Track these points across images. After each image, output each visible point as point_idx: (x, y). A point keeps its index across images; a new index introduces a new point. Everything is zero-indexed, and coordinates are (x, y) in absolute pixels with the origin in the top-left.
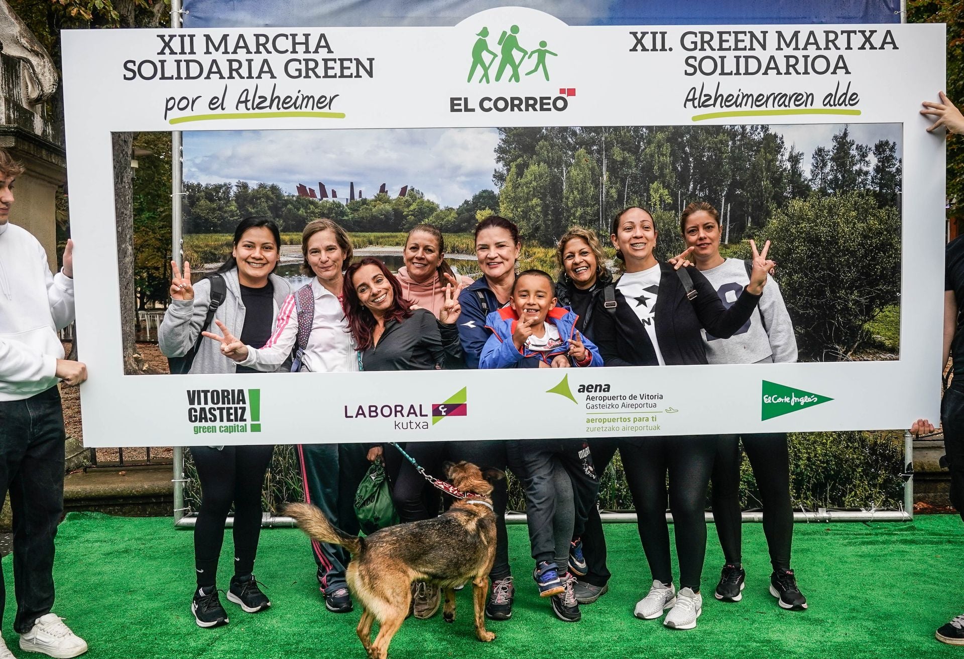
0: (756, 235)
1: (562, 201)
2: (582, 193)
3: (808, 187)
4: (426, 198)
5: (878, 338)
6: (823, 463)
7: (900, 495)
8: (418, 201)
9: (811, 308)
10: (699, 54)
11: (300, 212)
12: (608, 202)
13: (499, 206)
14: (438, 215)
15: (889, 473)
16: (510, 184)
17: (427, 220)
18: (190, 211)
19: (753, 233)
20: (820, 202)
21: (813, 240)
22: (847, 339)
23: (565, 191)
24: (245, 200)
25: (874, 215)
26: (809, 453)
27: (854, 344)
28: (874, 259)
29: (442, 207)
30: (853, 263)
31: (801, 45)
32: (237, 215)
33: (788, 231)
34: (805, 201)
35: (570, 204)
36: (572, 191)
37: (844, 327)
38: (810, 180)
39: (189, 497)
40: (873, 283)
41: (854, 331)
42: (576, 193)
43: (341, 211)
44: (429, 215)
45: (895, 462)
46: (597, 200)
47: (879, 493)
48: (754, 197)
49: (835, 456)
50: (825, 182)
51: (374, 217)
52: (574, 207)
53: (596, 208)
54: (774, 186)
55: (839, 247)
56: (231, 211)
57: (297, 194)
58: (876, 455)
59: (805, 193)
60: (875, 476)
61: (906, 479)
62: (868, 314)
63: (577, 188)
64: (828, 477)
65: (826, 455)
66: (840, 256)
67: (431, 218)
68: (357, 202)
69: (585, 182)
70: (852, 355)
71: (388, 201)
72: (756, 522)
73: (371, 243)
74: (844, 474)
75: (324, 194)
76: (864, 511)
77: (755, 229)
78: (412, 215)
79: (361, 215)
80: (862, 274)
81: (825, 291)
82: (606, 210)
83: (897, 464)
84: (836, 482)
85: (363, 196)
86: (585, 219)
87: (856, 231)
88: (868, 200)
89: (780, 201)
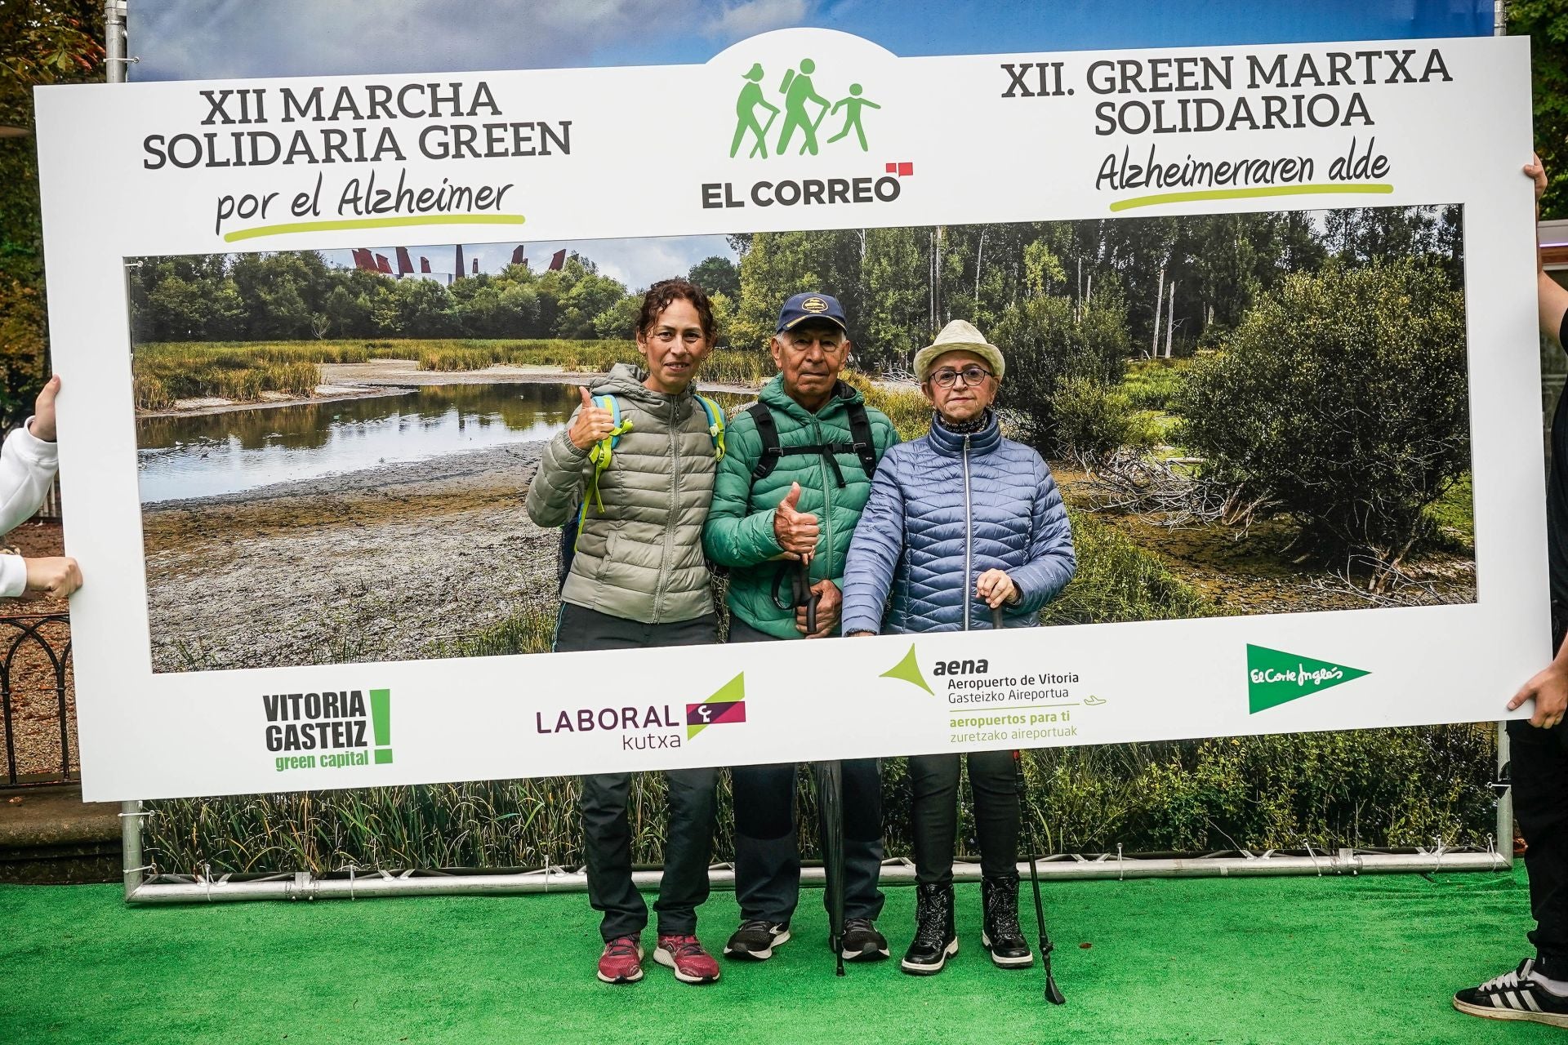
0: (1222, 342)
1: (859, 279)
2: (897, 263)
3: (1320, 251)
4: (600, 274)
5: (1449, 531)
6: (1348, 764)
7: (1489, 823)
8: (586, 278)
9: (1326, 478)
10: (1119, 99)
11: (361, 299)
12: (945, 280)
13: (739, 288)
14: (623, 306)
15: (1468, 782)
16: (761, 246)
17: (603, 315)
18: (147, 299)
19: (1218, 337)
20: (1342, 278)
21: (1331, 350)
22: (1393, 535)
23: (864, 260)
24: (254, 277)
25: (1443, 303)
26: (1321, 748)
27: (1406, 543)
28: (1441, 384)
29: (631, 291)
30: (1404, 393)
31: (1290, 78)
32: (238, 307)
33: (1282, 332)
34: (1314, 277)
35: (874, 284)
36: (878, 260)
37: (1386, 512)
38: (1323, 237)
39: (152, 845)
40: (1440, 431)
41: (1405, 519)
42: (884, 262)
43: (439, 299)
44: (607, 306)
45: (1481, 762)
46: (925, 277)
47: (1451, 819)
48: (1218, 270)
49: (1368, 752)
50: (1353, 241)
51: (502, 311)
52: (881, 289)
53: (923, 290)
54: (1257, 249)
55: (1378, 363)
56: (226, 298)
57: (353, 265)
58: (1446, 749)
59: (1316, 262)
60: (1443, 790)
61: (1500, 792)
62: (1429, 488)
63: (887, 254)
64: (1356, 791)
65: (1352, 750)
66: (1379, 380)
67: (610, 311)
68: (470, 282)
69: (901, 242)
70: (1400, 563)
71: (528, 279)
72: (1224, 876)
73: (496, 359)
74: (1385, 785)
75: (405, 266)
76: (1423, 854)
77: (1222, 329)
78: (574, 305)
79: (477, 306)
80: (1419, 413)
81: (1352, 446)
82: (942, 295)
83: (1484, 765)
84: (1370, 801)
85: (481, 271)
86: (902, 313)
87: (1409, 333)
88: (1431, 275)
89: (1269, 278)
